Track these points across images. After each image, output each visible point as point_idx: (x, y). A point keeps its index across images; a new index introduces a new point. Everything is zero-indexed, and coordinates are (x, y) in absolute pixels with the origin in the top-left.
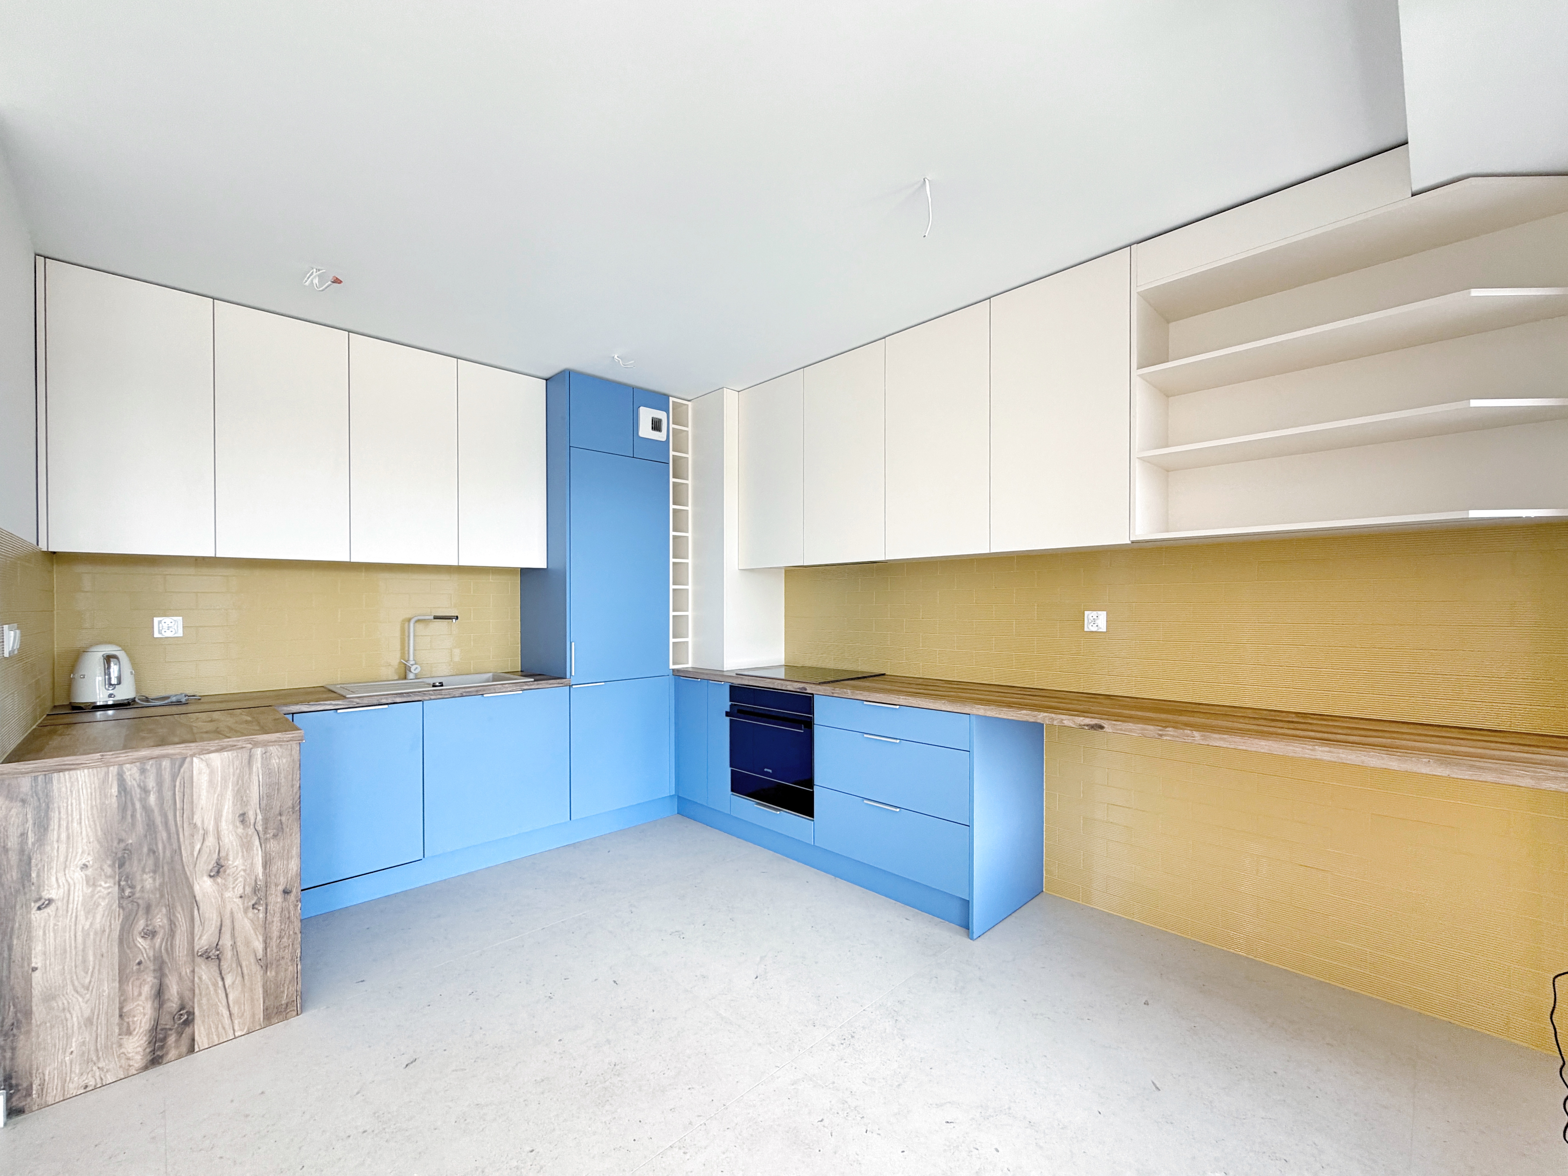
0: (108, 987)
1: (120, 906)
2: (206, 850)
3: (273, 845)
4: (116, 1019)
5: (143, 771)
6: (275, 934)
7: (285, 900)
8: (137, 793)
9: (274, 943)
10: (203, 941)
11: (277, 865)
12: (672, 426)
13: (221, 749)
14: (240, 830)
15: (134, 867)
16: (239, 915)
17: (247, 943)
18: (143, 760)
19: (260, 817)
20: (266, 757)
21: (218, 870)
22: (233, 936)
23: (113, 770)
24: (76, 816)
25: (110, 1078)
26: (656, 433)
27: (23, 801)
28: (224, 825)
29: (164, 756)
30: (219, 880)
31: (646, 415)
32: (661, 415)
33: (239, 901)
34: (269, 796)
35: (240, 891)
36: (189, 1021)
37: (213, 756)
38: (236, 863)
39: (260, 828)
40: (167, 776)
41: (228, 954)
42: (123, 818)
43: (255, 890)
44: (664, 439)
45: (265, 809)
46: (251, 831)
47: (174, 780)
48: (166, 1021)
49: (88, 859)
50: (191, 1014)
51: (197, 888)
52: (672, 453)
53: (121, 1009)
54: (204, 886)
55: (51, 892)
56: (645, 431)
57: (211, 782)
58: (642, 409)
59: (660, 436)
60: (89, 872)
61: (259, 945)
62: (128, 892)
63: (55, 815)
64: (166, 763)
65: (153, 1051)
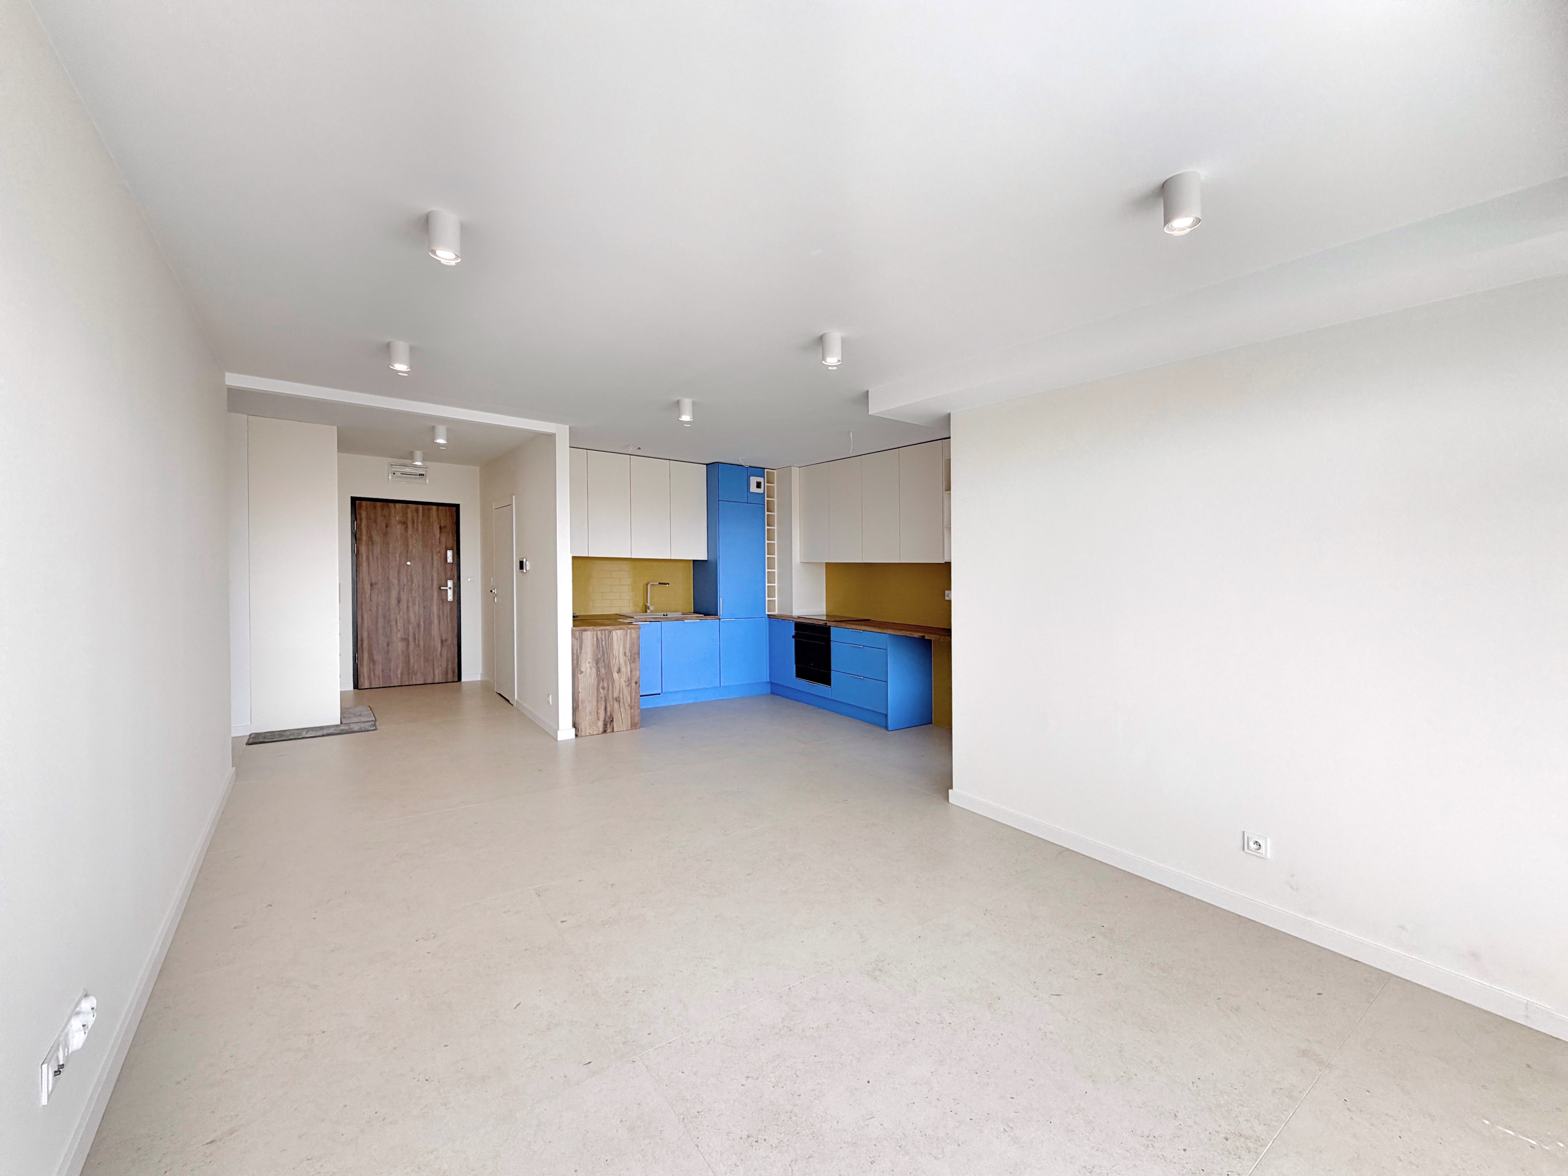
0: (595, 703)
1: (597, 677)
2: (616, 664)
3: (633, 665)
4: (596, 714)
5: (602, 634)
6: (633, 697)
7: (636, 685)
8: (600, 640)
9: (633, 700)
10: (616, 695)
11: (634, 673)
12: (766, 484)
13: (620, 629)
14: (624, 658)
15: (600, 665)
16: (624, 688)
17: (626, 698)
18: (601, 630)
19: (629, 654)
20: (631, 633)
21: (619, 671)
22: (623, 695)
23: (595, 632)
24: (588, 646)
25: (595, 733)
26: (759, 489)
27: (577, 639)
28: (620, 655)
29: (605, 630)
30: (619, 674)
31: (754, 480)
32: (760, 479)
33: (624, 683)
34: (632, 647)
35: (624, 679)
36: (612, 721)
37: (618, 631)
38: (623, 669)
39: (629, 658)
40: (607, 635)
41: (621, 701)
42: (597, 648)
43: (628, 680)
44: (762, 492)
45: (631, 651)
46: (627, 659)
47: (609, 637)
48: (607, 719)
49: (590, 660)
50: (613, 718)
51: (614, 675)
52: (766, 499)
53: (597, 711)
54: (616, 675)
55: (583, 669)
56: (753, 489)
57: (617, 640)
58: (752, 478)
59: (760, 491)
60: (590, 664)
61: (629, 700)
62: (599, 673)
63: (583, 645)
64: (607, 632)
65: (604, 728)
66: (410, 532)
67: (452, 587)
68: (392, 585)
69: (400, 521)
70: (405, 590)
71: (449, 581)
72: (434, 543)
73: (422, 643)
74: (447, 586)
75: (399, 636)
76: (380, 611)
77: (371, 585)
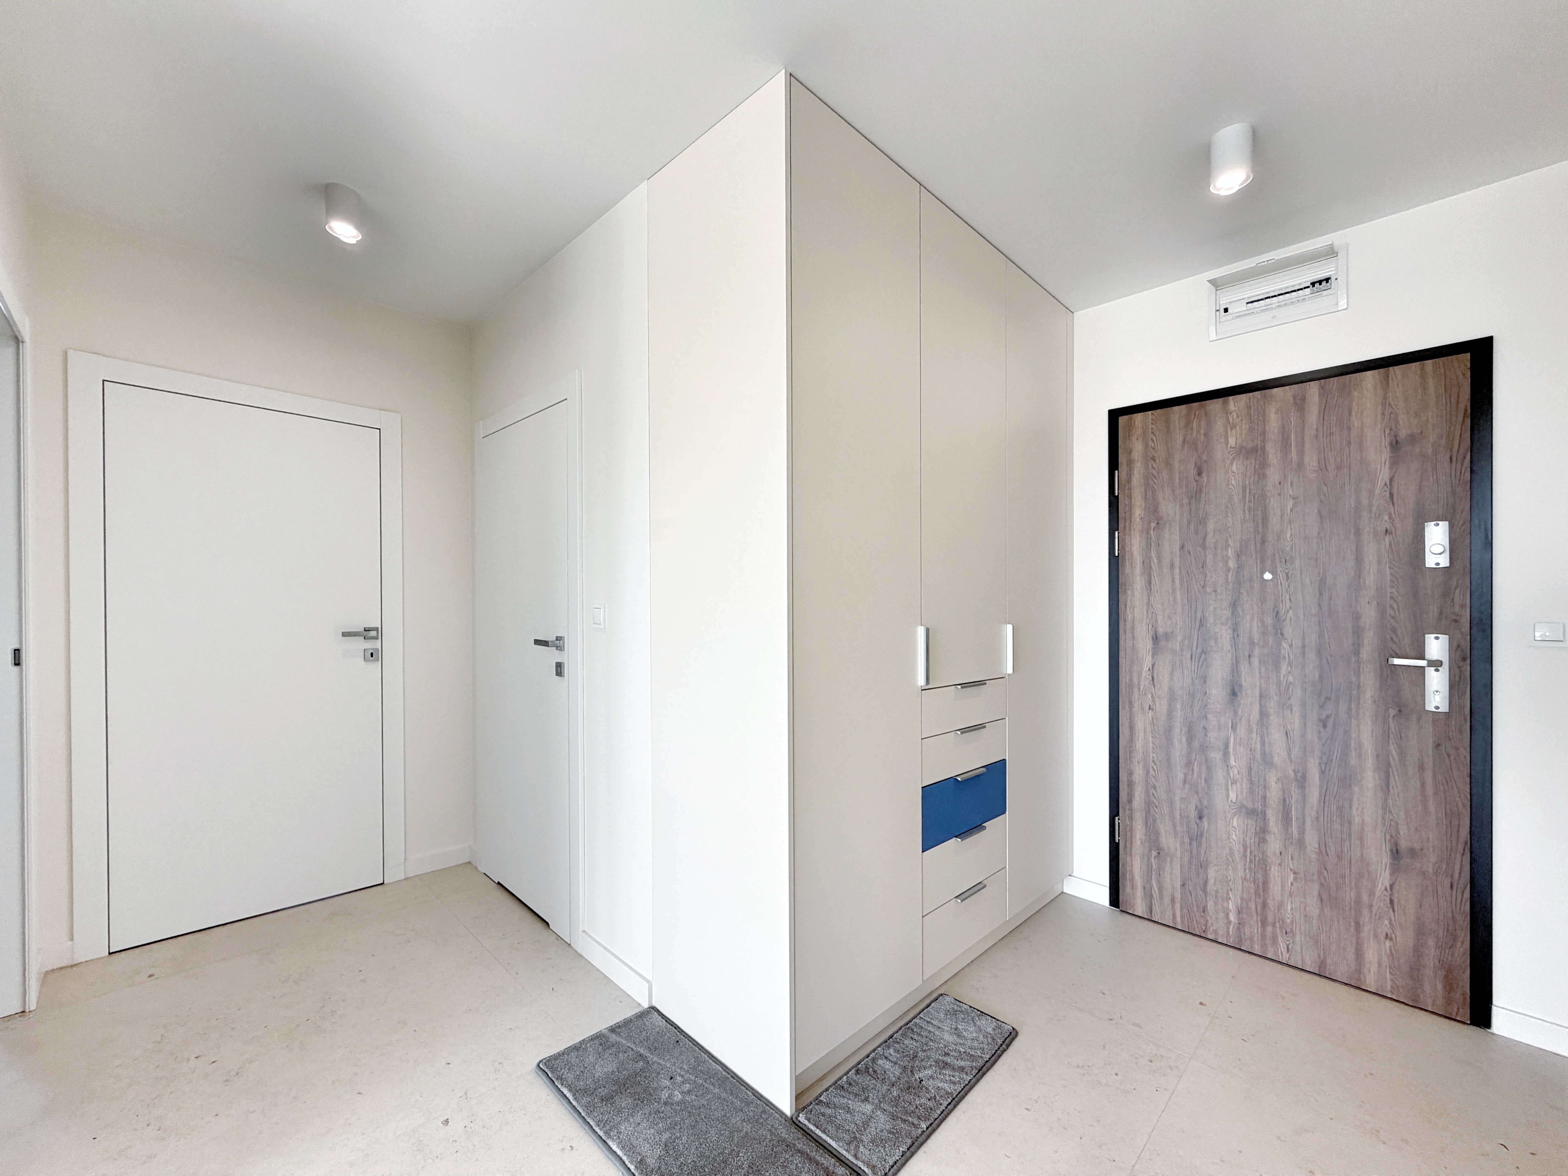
66: (1273, 475)
67: (1445, 658)
68: (1212, 643)
69: (1242, 448)
70: (1255, 661)
71: (1430, 639)
72: (1365, 502)
73: (1312, 839)
74: (1422, 658)
75: (1233, 796)
76: (1179, 714)
77: (1156, 639)
